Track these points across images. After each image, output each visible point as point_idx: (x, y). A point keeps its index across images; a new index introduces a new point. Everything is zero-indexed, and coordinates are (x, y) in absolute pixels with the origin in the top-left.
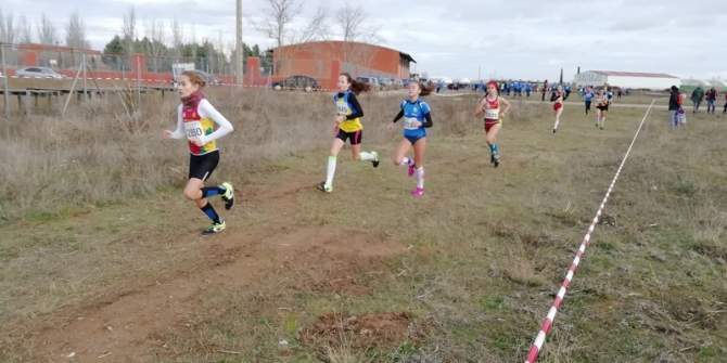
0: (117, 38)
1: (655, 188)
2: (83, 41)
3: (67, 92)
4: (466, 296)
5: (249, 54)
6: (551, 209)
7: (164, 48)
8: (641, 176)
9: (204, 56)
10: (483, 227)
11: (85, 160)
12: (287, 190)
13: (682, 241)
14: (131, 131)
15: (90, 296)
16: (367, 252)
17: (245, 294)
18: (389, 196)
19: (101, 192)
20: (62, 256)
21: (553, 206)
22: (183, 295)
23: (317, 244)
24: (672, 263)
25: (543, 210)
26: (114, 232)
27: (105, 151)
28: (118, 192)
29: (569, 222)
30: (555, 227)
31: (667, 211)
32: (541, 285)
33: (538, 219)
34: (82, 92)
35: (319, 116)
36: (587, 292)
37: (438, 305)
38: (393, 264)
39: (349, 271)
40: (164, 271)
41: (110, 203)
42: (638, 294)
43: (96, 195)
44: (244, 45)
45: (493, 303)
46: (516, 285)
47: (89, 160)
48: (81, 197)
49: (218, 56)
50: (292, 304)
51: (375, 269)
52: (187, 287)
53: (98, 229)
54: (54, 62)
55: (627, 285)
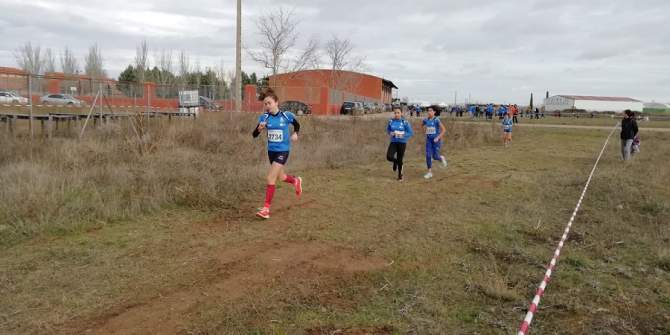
0: (130, 67)
1: (621, 207)
2: (100, 70)
3: (86, 117)
4: (444, 310)
5: (248, 81)
6: (523, 226)
7: (172, 76)
8: (608, 195)
9: (207, 83)
10: (459, 243)
11: (98, 180)
12: (279, 207)
13: (647, 259)
14: (140, 152)
15: (99, 308)
16: (352, 267)
17: (240, 307)
18: (372, 213)
19: (112, 209)
20: (75, 269)
21: (525, 223)
22: (184, 307)
23: (306, 260)
24: (638, 280)
25: (515, 227)
26: (123, 246)
27: (116, 172)
28: (127, 210)
29: (540, 239)
30: (527, 244)
31: (632, 229)
32: (514, 300)
33: (511, 236)
34: (98, 117)
35: (310, 138)
36: (558, 307)
37: (417, 319)
38: (377, 279)
39: (335, 285)
40: (166, 284)
41: (120, 220)
42: (605, 310)
43: (108, 213)
44: (243, 74)
45: (468, 317)
46: (491, 300)
47: (103, 181)
48: (93, 214)
49: (220, 84)
50: (283, 317)
51: (359, 283)
52: (187, 300)
53: (109, 244)
54: (74, 89)
55: (595, 301)
